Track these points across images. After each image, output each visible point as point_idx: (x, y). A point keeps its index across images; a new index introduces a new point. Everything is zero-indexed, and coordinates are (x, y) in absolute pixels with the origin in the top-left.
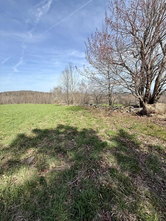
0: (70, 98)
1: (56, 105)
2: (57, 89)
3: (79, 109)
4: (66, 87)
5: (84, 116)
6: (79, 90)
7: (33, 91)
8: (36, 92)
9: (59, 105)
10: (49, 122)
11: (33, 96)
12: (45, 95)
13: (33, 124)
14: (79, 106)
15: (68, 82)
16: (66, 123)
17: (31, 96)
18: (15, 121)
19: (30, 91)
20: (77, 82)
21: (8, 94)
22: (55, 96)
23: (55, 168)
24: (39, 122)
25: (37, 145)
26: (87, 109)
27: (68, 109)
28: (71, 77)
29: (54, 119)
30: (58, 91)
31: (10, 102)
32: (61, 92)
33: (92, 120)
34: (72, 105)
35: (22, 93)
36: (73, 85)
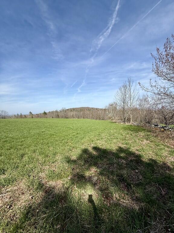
0: (126, 116)
1: (110, 122)
2: (112, 105)
3: (139, 130)
4: (123, 104)
5: (147, 140)
6: (138, 106)
7: (90, 108)
8: (92, 108)
9: (113, 122)
10: (106, 142)
11: (89, 112)
12: (100, 111)
13: (92, 141)
14: (138, 126)
15: (125, 98)
16: (125, 146)
17: (88, 112)
18: (78, 135)
19: (88, 108)
20: (137, 97)
21: (72, 110)
22: (109, 113)
23: (119, 200)
24: (97, 140)
25: (97, 164)
26: (150, 131)
27: (125, 129)
28: (129, 92)
29: (111, 138)
30: (113, 107)
31: (73, 117)
32: (116, 108)
33: (161, 149)
34: (129, 124)
35: (82, 109)
36: (131, 101)
